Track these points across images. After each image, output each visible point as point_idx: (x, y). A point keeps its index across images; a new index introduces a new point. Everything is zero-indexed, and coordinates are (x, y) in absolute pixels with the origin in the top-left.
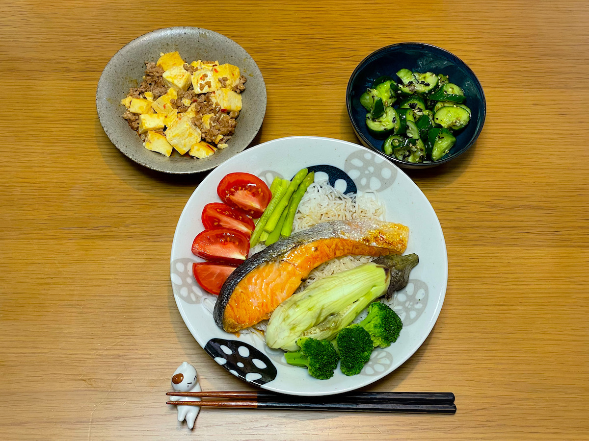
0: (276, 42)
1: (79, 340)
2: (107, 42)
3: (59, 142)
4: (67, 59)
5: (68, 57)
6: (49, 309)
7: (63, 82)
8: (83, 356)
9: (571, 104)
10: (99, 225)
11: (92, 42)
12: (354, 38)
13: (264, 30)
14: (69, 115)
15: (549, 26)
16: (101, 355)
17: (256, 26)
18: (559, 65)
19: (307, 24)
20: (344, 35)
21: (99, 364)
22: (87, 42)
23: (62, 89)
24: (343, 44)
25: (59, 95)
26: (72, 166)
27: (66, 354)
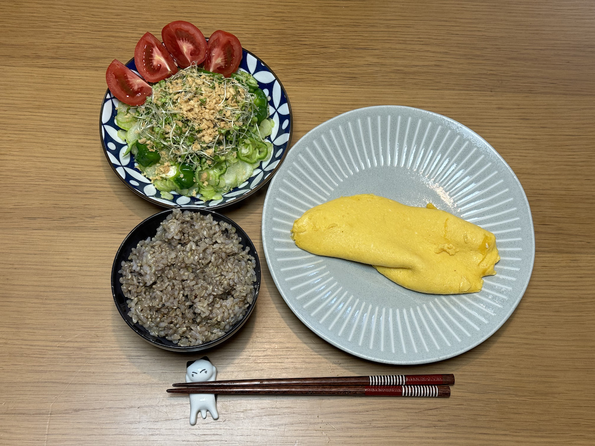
0: (247, 36)
1: (41, 331)
2: (78, 29)
3: (26, 130)
4: (38, 45)
5: (37, 44)
6: (12, 300)
7: (31, 69)
8: (45, 348)
9: (535, 109)
10: (64, 216)
11: (63, 29)
12: (325, 34)
13: (237, 23)
14: (37, 103)
15: (518, 30)
16: (63, 347)
17: (228, 18)
18: (525, 69)
19: (279, 19)
20: (316, 32)
21: (60, 356)
22: (57, 28)
23: (32, 76)
24: (314, 41)
25: (28, 82)
26: (39, 155)
27: (27, 345)
